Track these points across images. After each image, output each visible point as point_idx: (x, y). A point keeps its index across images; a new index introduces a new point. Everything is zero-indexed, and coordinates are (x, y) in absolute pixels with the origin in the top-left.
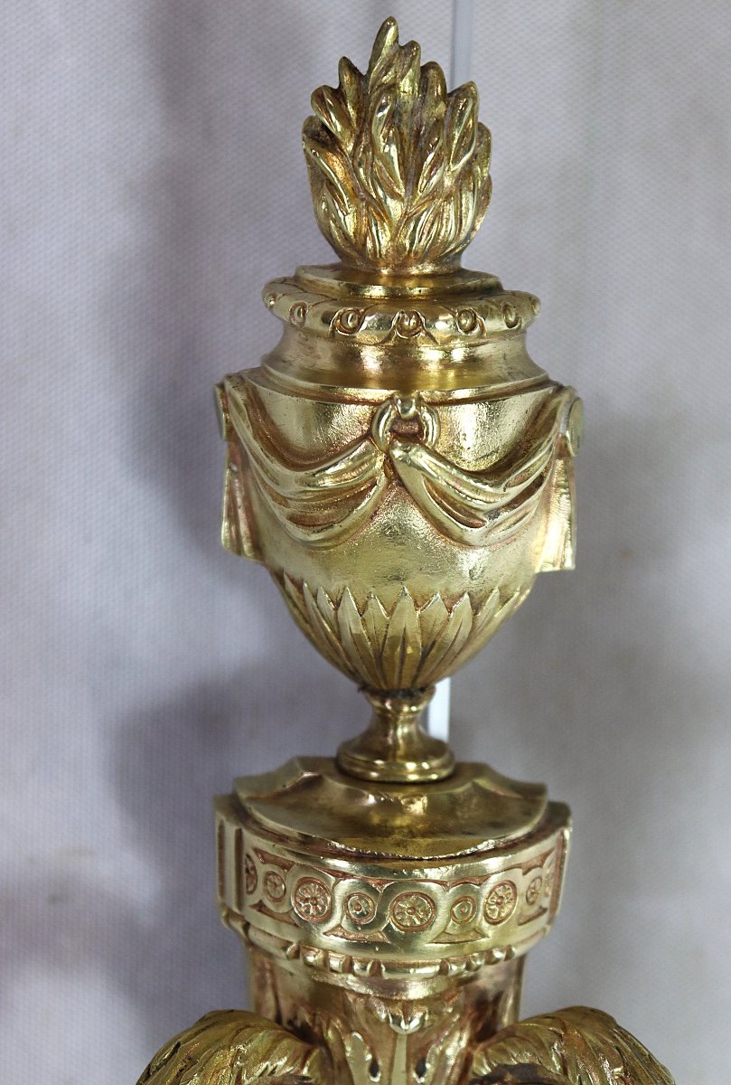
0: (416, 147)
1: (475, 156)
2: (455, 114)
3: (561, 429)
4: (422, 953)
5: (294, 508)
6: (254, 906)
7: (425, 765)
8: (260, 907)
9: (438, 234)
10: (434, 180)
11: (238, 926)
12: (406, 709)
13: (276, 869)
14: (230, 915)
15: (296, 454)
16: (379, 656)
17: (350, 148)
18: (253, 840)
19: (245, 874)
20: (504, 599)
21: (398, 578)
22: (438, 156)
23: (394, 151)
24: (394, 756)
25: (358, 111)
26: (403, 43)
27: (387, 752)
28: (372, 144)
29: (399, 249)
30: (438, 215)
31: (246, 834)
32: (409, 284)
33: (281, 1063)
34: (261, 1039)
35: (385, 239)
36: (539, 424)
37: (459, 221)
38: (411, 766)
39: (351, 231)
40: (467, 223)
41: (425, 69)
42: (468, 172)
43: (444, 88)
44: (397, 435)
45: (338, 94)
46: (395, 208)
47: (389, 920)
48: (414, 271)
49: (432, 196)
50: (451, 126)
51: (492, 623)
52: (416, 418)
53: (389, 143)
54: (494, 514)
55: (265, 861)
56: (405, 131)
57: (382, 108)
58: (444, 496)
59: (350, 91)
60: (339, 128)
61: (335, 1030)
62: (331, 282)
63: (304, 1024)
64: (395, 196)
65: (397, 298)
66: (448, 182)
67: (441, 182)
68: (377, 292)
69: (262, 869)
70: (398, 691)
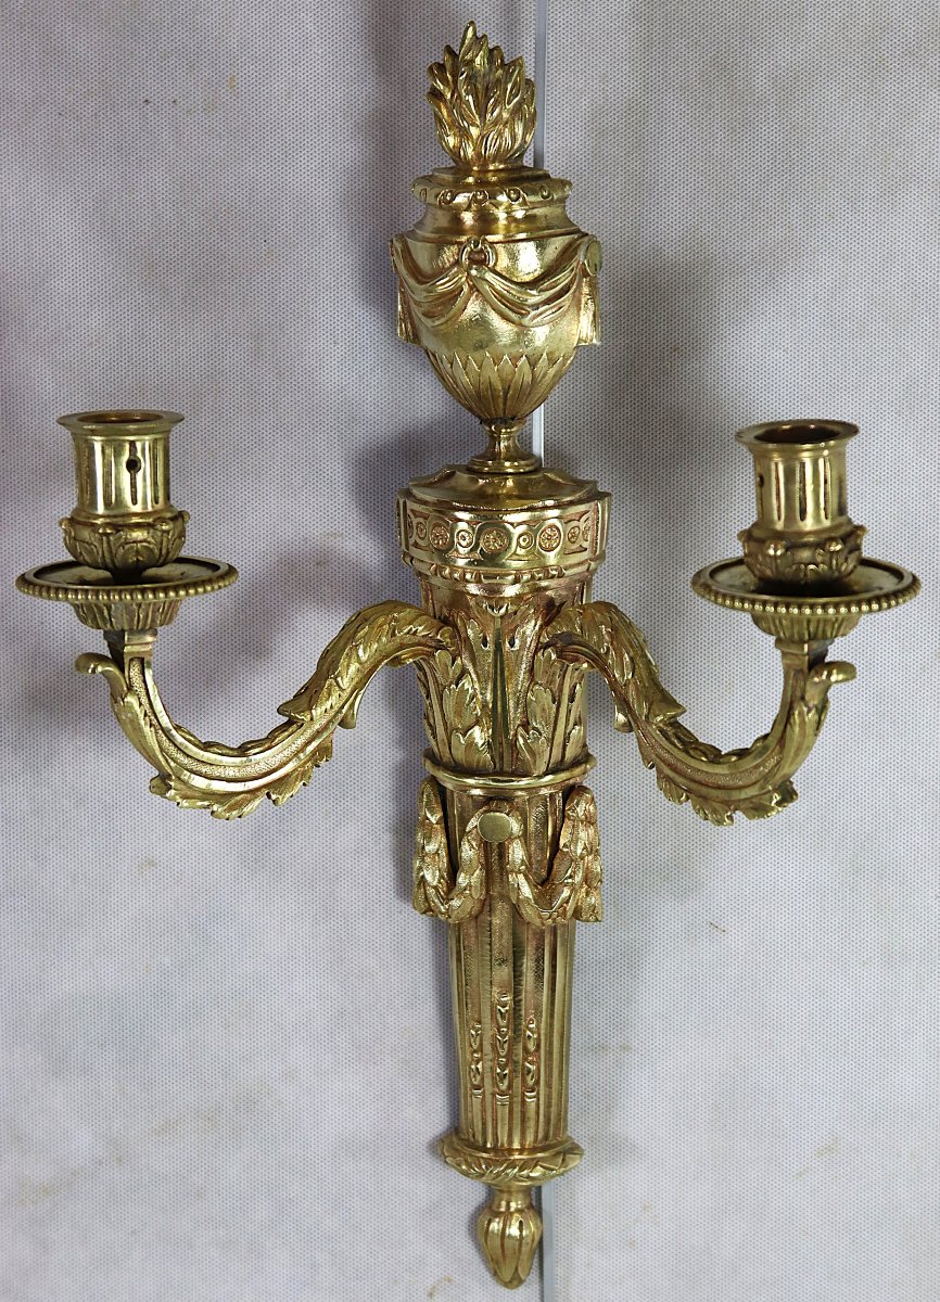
0: (485, 94)
1: (523, 99)
2: (509, 75)
3: (581, 257)
4: (503, 566)
5: (425, 307)
6: (413, 545)
7: (516, 464)
8: (416, 545)
9: (500, 145)
10: (495, 114)
11: (408, 560)
12: (503, 430)
13: (421, 520)
14: (405, 554)
15: (424, 276)
16: (478, 393)
17: (449, 96)
18: (411, 505)
19: (408, 526)
20: (552, 362)
21: (481, 347)
22: (496, 101)
23: (470, 98)
24: (500, 459)
25: (453, 76)
26: (479, 35)
27: (495, 456)
28: (460, 96)
29: (479, 155)
30: (500, 134)
31: (408, 503)
32: (490, 174)
33: (420, 628)
34: (407, 613)
35: (470, 152)
36: (567, 254)
37: (514, 138)
38: (507, 464)
39: (451, 145)
40: (519, 137)
41: (491, 51)
42: (518, 110)
43: (502, 61)
44: (472, 261)
45: (441, 67)
46: (474, 131)
47: (481, 545)
48: (491, 168)
49: (495, 123)
50: (506, 83)
51: (547, 378)
52: (482, 251)
53: (468, 94)
54: (536, 306)
55: (416, 516)
56: (479, 86)
57: (462, 74)
58: (503, 296)
59: (448, 66)
60: (442, 87)
61: (462, 619)
62: (448, 177)
63: (445, 616)
64: (473, 124)
65: (482, 183)
66: (505, 115)
67: (500, 114)
68: (471, 180)
69: (415, 521)
70: (497, 419)
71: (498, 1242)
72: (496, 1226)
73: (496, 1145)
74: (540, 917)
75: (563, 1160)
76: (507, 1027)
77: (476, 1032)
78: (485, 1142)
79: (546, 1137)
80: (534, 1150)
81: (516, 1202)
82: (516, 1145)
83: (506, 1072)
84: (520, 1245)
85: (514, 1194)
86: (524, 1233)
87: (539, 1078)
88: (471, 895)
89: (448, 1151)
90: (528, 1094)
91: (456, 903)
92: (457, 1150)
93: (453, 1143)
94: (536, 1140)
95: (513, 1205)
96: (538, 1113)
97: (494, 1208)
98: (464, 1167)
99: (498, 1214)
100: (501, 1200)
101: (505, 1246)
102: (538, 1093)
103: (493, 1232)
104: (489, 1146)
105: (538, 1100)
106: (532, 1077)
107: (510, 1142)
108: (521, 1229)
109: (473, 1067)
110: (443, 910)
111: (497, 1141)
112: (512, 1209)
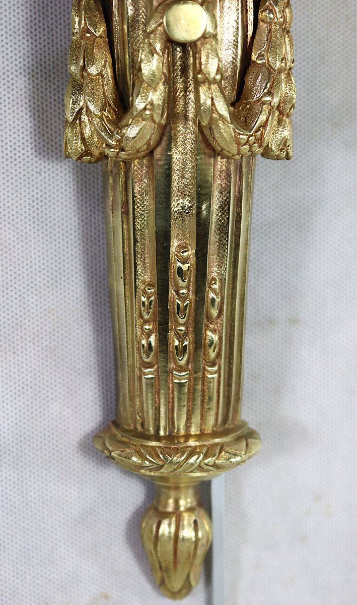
71: (170, 547)
72: (166, 529)
73: (171, 432)
74: (238, 142)
75: (247, 445)
76: (188, 288)
77: (148, 298)
78: (157, 429)
79: (225, 421)
80: (214, 434)
81: (186, 499)
82: (194, 431)
83: (186, 343)
84: (196, 548)
85: (184, 490)
86: (200, 534)
87: (220, 349)
88: (152, 116)
89: (111, 445)
90: (210, 369)
91: (132, 132)
92: (124, 443)
93: (115, 436)
94: (216, 424)
95: (182, 503)
96: (218, 392)
97: (161, 508)
98: (135, 459)
99: (166, 515)
100: (168, 498)
101: (179, 551)
102: (220, 368)
103: (163, 535)
104: (162, 433)
105: (219, 376)
106: (215, 348)
107: (188, 427)
108: (196, 529)
109: (144, 342)
110: (113, 143)
111: (173, 427)
112: (182, 509)
